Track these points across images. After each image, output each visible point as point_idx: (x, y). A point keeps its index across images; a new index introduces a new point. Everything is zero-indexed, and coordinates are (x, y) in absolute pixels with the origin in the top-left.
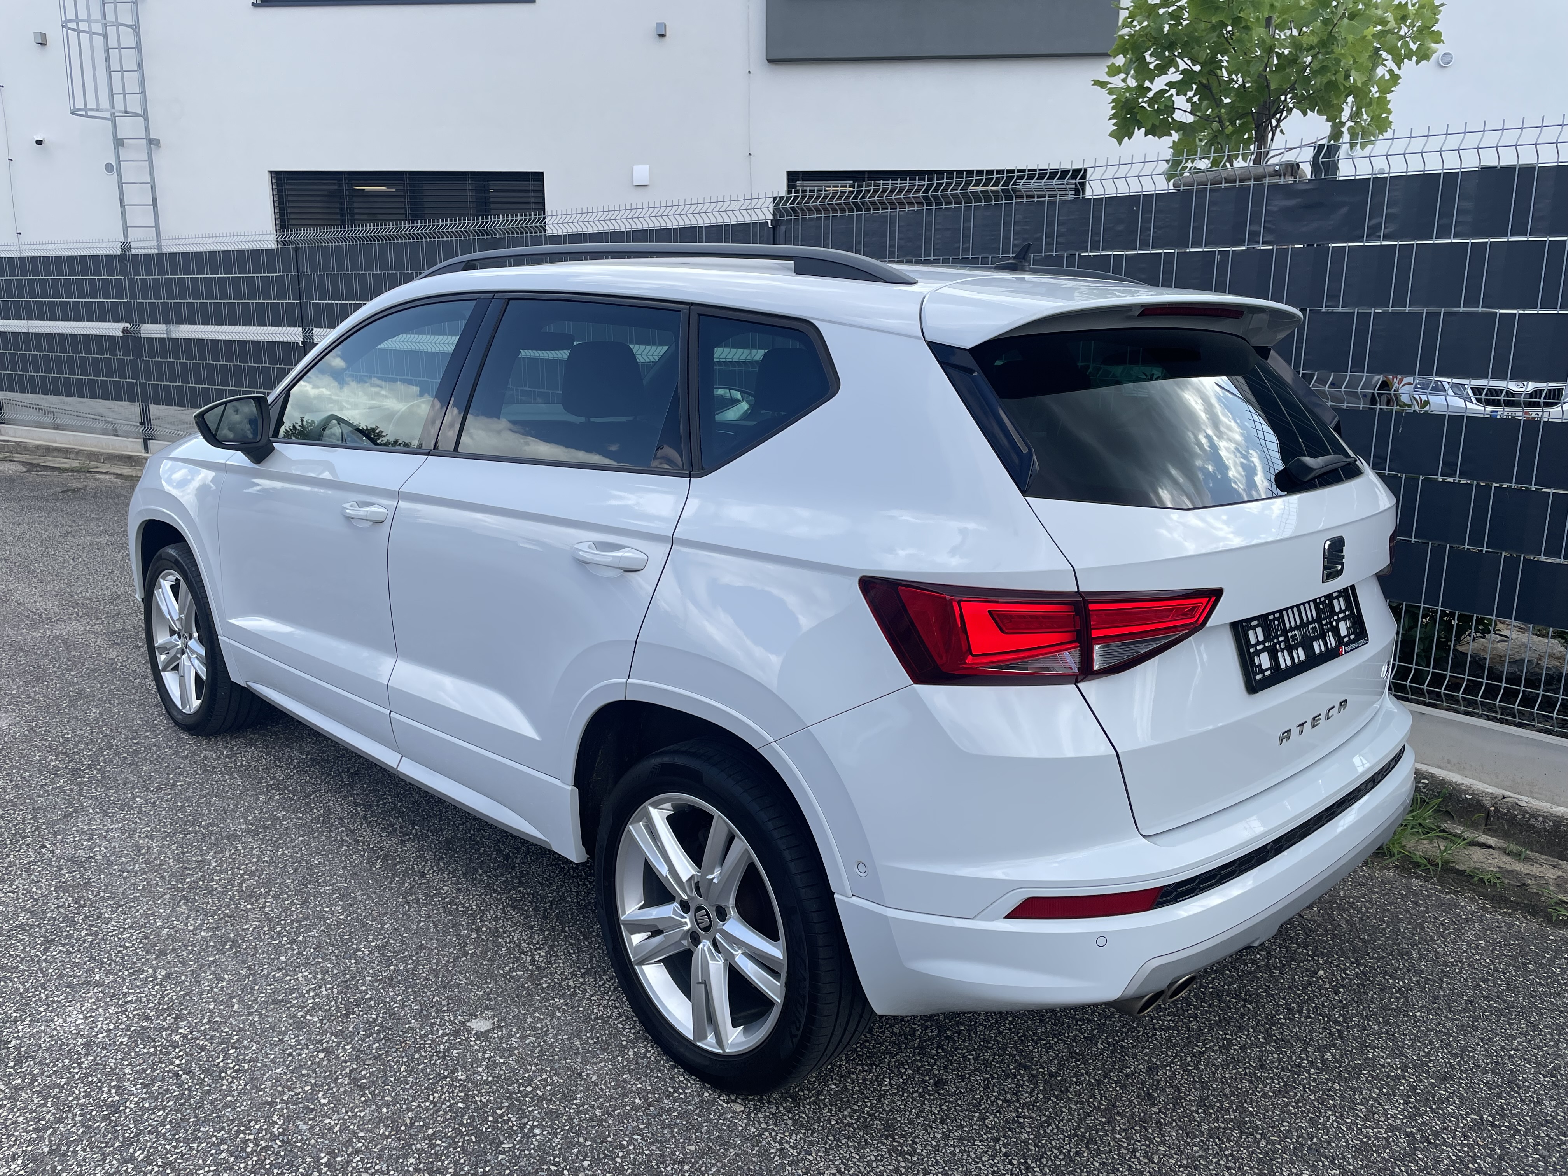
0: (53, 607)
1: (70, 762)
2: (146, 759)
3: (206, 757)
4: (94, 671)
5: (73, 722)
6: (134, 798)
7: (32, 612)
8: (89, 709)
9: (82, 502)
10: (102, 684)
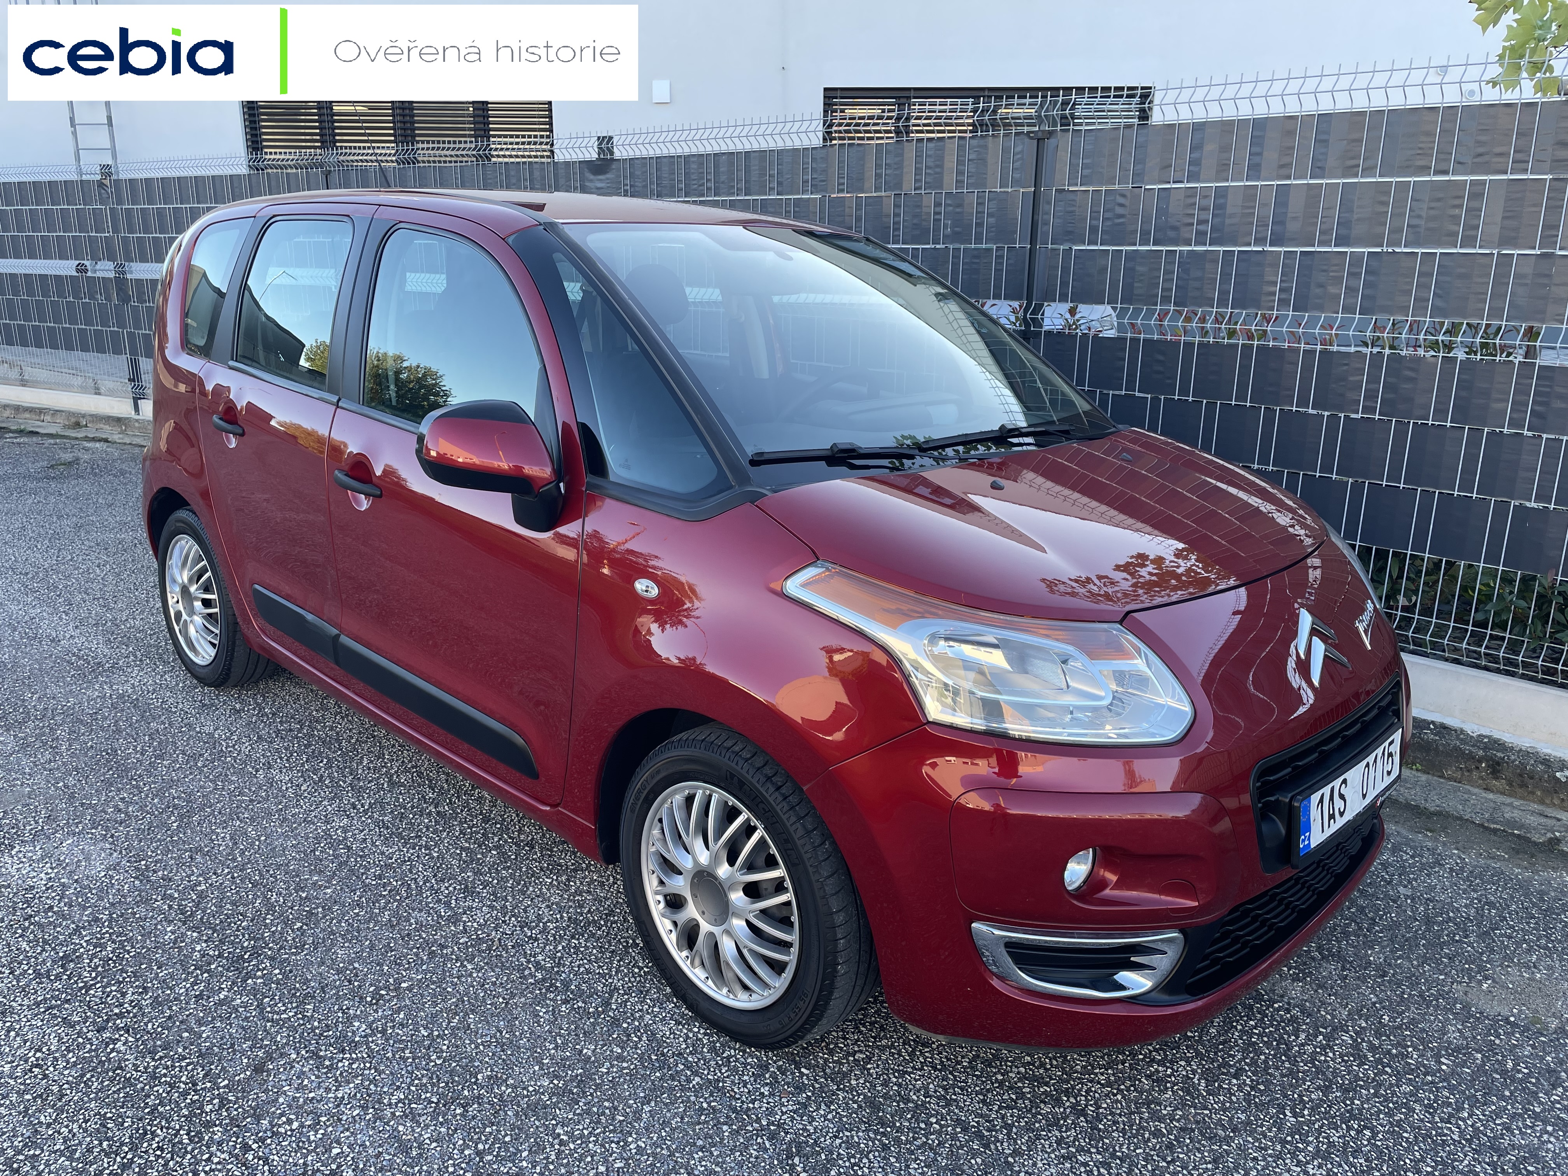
0: (99, 647)
1: (222, 942)
2: (332, 933)
3: (420, 926)
4: (194, 757)
5: (199, 858)
6: (349, 1021)
7: (74, 655)
8: (213, 831)
9: (81, 481)
10: (213, 782)
